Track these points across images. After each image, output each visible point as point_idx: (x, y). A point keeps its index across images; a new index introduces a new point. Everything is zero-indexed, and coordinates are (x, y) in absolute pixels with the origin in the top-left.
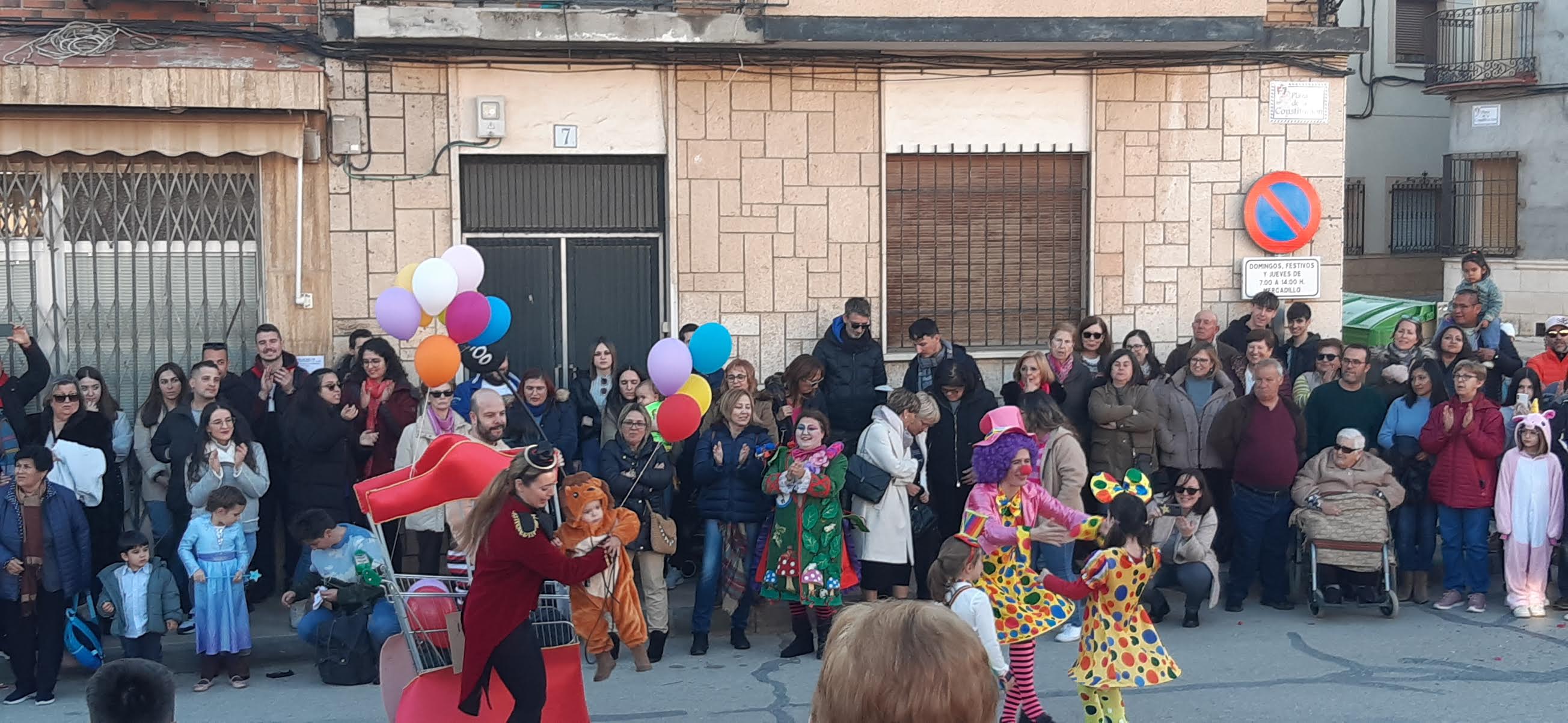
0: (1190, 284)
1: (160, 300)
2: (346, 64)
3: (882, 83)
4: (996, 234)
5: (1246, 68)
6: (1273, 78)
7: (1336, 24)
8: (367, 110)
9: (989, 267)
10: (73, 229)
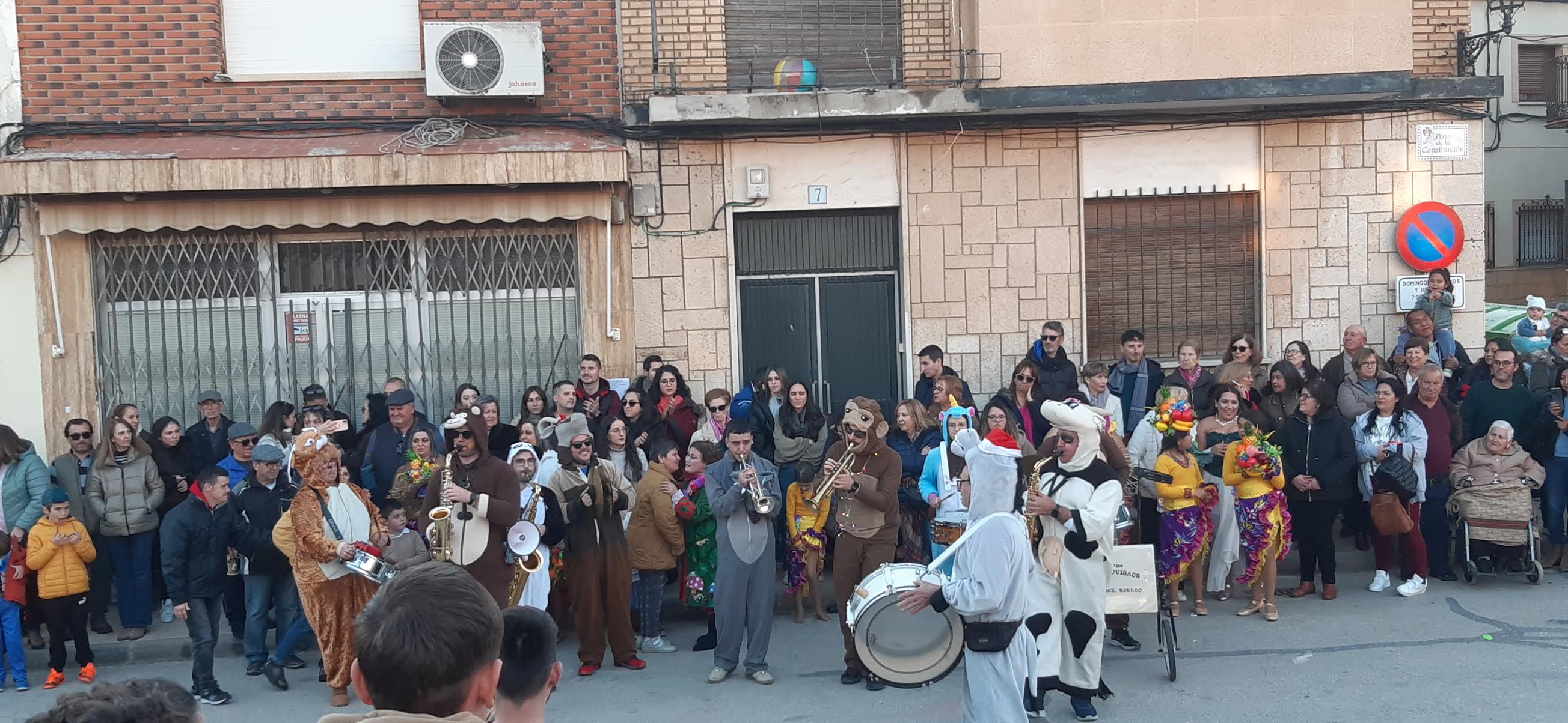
0: (1351, 301)
1: (502, 338)
2: (643, 143)
3: (1080, 140)
4: (1180, 262)
5: (1395, 114)
6: (1419, 122)
7: (1473, 74)
8: (660, 180)
9: (1174, 290)
10: (434, 283)
